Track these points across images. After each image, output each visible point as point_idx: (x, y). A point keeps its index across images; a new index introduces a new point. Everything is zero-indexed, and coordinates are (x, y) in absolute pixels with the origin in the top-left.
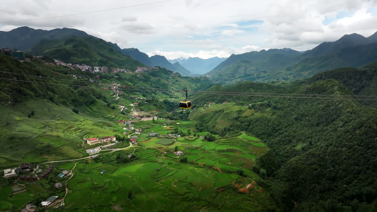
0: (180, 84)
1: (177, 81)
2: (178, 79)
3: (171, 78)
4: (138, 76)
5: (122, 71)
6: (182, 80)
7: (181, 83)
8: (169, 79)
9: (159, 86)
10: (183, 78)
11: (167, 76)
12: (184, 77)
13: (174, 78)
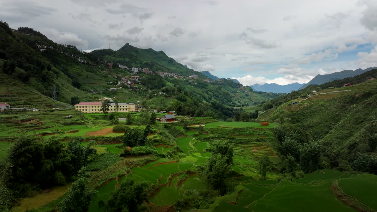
0: (250, 99)
1: (247, 95)
2: (249, 93)
3: (239, 92)
4: (191, 81)
5: (170, 76)
6: (255, 95)
7: (252, 98)
8: (237, 92)
9: (218, 95)
10: (255, 92)
11: (234, 90)
12: (257, 92)
13: (243, 92)
